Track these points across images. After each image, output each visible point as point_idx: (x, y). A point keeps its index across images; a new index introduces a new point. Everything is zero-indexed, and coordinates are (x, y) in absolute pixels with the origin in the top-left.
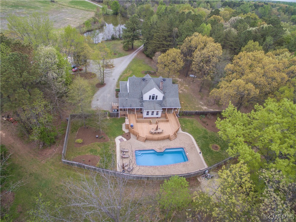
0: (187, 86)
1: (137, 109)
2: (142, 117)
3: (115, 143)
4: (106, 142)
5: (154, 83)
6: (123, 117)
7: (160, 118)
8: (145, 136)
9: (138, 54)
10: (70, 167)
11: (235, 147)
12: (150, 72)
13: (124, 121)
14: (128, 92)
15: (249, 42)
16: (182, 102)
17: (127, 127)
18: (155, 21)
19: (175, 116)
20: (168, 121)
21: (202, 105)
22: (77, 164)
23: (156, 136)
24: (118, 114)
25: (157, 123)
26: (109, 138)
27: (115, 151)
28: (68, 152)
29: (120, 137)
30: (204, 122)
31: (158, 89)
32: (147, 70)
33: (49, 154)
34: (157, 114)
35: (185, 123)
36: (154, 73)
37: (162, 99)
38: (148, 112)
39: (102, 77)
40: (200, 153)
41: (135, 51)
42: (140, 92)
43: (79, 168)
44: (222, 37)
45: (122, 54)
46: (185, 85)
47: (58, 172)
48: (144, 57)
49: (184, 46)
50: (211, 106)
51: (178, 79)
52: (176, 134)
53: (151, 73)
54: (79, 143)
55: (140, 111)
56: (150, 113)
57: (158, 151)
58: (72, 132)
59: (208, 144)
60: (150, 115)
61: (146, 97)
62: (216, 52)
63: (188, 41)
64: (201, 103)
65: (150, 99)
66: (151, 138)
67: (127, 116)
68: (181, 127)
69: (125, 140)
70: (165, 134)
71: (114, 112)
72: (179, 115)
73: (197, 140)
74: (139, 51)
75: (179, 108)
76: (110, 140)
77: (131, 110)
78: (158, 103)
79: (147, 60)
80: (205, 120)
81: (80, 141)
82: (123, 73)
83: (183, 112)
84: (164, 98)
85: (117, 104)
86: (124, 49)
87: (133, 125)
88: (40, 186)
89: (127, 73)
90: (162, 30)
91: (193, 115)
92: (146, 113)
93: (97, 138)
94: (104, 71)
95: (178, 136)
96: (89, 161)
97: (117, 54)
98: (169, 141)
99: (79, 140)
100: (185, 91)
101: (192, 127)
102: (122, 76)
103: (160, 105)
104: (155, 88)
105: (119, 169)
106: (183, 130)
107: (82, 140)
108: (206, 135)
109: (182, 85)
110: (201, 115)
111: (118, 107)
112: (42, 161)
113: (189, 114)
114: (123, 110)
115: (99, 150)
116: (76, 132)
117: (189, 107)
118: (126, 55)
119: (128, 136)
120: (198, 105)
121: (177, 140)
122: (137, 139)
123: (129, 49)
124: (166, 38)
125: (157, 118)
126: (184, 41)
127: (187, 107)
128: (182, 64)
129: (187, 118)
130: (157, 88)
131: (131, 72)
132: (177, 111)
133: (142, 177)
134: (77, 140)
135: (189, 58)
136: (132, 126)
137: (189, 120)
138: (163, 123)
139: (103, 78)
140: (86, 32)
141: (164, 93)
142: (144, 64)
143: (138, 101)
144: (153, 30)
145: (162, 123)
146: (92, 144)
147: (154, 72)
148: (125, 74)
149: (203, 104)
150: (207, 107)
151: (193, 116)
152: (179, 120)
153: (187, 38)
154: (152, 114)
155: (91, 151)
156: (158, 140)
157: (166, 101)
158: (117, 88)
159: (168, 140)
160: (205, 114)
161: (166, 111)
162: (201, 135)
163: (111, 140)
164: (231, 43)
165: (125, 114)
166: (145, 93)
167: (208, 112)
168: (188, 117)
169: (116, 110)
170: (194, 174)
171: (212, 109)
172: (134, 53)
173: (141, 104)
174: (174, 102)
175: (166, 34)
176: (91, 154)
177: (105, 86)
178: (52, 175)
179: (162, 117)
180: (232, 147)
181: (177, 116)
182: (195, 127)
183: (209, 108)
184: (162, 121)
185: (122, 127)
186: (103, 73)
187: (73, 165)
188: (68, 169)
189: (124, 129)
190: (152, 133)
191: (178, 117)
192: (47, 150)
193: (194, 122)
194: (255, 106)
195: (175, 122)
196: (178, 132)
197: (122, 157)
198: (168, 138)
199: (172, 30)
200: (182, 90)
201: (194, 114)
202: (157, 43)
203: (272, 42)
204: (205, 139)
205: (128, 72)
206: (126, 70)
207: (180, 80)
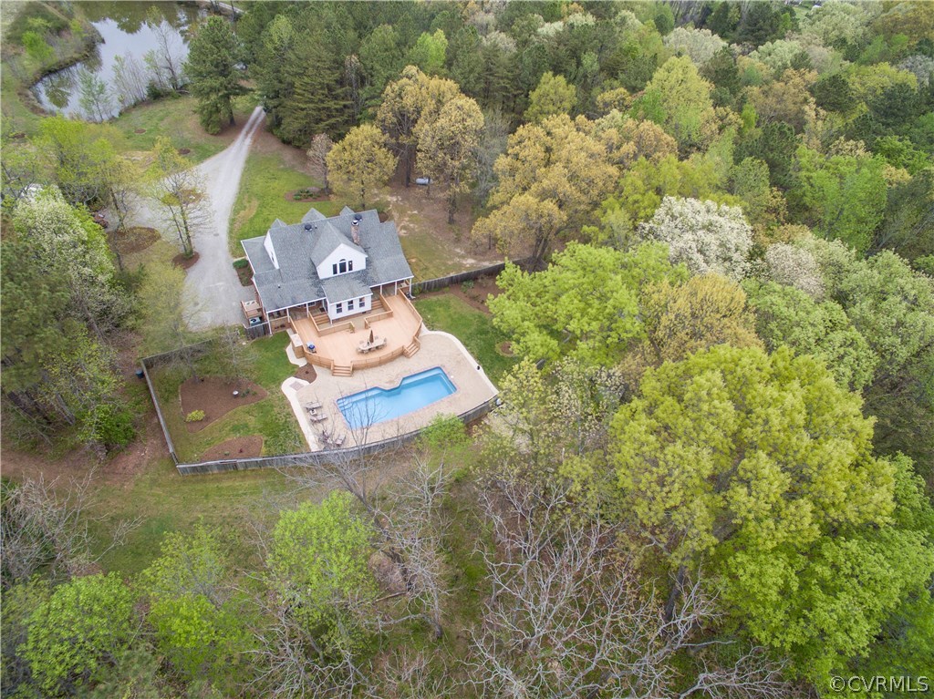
0: (416, 212)
1: (309, 304)
2: (328, 320)
3: (284, 397)
4: (263, 401)
5: (336, 233)
6: (280, 331)
7: (369, 312)
8: (348, 363)
9: (255, 141)
10: (200, 477)
11: (522, 340)
12: (308, 192)
13: (287, 340)
14: (277, 266)
15: (543, 78)
16: (414, 260)
17: (301, 352)
18: (286, 37)
19: (404, 299)
20: (390, 315)
21: (463, 257)
22: (217, 465)
23: (374, 357)
24: (266, 327)
25: (366, 326)
26: (264, 389)
27: (291, 414)
28: (179, 449)
29: (292, 380)
30: (474, 298)
31: (350, 246)
32: (299, 188)
33: (133, 465)
34: (362, 305)
35: (430, 310)
36: (320, 192)
37: (364, 267)
38: (339, 305)
39: (185, 237)
40: (479, 368)
41: (244, 131)
42: (307, 260)
43: (224, 471)
44: (478, 69)
45: (207, 147)
46: (409, 212)
47: (176, 495)
48: (274, 146)
49: (385, 112)
50: (483, 254)
51: (389, 198)
52: (416, 340)
53: (311, 195)
54: (197, 421)
55: (320, 307)
56: (345, 306)
57: (388, 387)
58: (167, 401)
59: (492, 346)
60: (346, 312)
61: (325, 271)
62: (469, 122)
63: (393, 95)
64: (458, 250)
65: (335, 272)
66: (364, 362)
67: (290, 326)
68: (425, 322)
69: (305, 383)
70: (393, 347)
71: (253, 325)
72: (413, 295)
73: (467, 342)
74: (255, 128)
75: (408, 280)
76: (269, 393)
77: (298, 311)
78: (358, 278)
79: (288, 154)
80: (474, 292)
81: (196, 414)
82: (236, 212)
83: (420, 285)
84: (368, 262)
85: (251, 302)
86: (207, 130)
87: (313, 344)
88: (152, 533)
89: (245, 207)
90: (313, 66)
91: (445, 286)
92: (335, 308)
93: (236, 396)
94: (188, 221)
95: (423, 343)
96: (241, 451)
97: (192, 150)
98: (405, 359)
99: (193, 413)
100: (413, 229)
101: (450, 316)
102: (233, 220)
103: (364, 281)
104: (342, 246)
105: (314, 446)
106: (431, 327)
107: (202, 412)
108: (484, 327)
109: (402, 212)
110: (465, 283)
111: (260, 310)
112: (123, 485)
113: (435, 287)
114: (276, 315)
115: (252, 421)
116: (177, 396)
117: (432, 270)
118: (223, 148)
119: (308, 373)
120: (451, 259)
121: (423, 352)
122: (333, 374)
123: (223, 126)
124: (330, 89)
125: (364, 313)
126: (383, 95)
127: (427, 269)
128: (391, 163)
129: (434, 298)
130: (347, 244)
131: (255, 203)
132: (406, 286)
133: (370, 448)
134: (190, 415)
135: (404, 140)
136: (311, 348)
137: (439, 300)
138: (382, 321)
139: (190, 241)
140: (41, 79)
141: (366, 250)
142: (282, 170)
143: (307, 283)
144: (288, 68)
145: (378, 322)
146: (230, 413)
147: (318, 190)
148: (242, 213)
149: (463, 252)
150: (475, 259)
151: (447, 289)
152: (416, 305)
153: (388, 87)
154: (351, 308)
155: (235, 429)
156: (381, 363)
157: (375, 270)
158: (236, 260)
159: (401, 358)
160: (472, 277)
161: (381, 293)
162: (473, 328)
163: (273, 393)
164: (501, 81)
165: (283, 322)
166: (320, 262)
167: (479, 273)
168: (435, 295)
169: (258, 320)
170: (474, 413)
171: (486, 260)
172: (241, 136)
173: (316, 289)
174: (394, 267)
175: (329, 78)
176: (238, 435)
177: (201, 260)
178: (167, 506)
179: (373, 308)
180: (518, 341)
181: (409, 297)
182: (455, 313)
183: (480, 260)
184: (379, 319)
185: (287, 356)
186: (186, 228)
187: (207, 470)
188: (198, 482)
189: (293, 359)
190: (362, 352)
191: (411, 299)
192: (124, 459)
193: (452, 303)
194: (553, 255)
195: (410, 314)
196: (421, 335)
197: (312, 421)
198: (403, 353)
199: (343, 62)
200: (404, 228)
201: (446, 283)
202: (310, 109)
203: (596, 67)
204: (483, 336)
205: (247, 205)
206: (239, 198)
207: (395, 200)
